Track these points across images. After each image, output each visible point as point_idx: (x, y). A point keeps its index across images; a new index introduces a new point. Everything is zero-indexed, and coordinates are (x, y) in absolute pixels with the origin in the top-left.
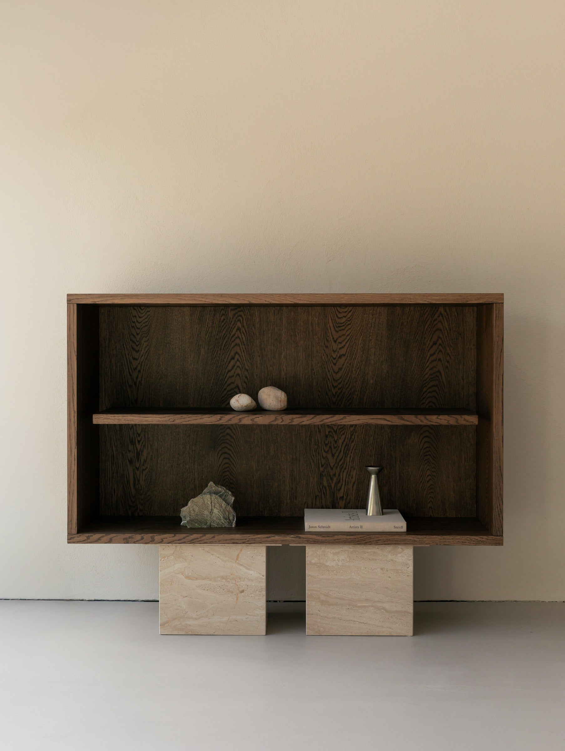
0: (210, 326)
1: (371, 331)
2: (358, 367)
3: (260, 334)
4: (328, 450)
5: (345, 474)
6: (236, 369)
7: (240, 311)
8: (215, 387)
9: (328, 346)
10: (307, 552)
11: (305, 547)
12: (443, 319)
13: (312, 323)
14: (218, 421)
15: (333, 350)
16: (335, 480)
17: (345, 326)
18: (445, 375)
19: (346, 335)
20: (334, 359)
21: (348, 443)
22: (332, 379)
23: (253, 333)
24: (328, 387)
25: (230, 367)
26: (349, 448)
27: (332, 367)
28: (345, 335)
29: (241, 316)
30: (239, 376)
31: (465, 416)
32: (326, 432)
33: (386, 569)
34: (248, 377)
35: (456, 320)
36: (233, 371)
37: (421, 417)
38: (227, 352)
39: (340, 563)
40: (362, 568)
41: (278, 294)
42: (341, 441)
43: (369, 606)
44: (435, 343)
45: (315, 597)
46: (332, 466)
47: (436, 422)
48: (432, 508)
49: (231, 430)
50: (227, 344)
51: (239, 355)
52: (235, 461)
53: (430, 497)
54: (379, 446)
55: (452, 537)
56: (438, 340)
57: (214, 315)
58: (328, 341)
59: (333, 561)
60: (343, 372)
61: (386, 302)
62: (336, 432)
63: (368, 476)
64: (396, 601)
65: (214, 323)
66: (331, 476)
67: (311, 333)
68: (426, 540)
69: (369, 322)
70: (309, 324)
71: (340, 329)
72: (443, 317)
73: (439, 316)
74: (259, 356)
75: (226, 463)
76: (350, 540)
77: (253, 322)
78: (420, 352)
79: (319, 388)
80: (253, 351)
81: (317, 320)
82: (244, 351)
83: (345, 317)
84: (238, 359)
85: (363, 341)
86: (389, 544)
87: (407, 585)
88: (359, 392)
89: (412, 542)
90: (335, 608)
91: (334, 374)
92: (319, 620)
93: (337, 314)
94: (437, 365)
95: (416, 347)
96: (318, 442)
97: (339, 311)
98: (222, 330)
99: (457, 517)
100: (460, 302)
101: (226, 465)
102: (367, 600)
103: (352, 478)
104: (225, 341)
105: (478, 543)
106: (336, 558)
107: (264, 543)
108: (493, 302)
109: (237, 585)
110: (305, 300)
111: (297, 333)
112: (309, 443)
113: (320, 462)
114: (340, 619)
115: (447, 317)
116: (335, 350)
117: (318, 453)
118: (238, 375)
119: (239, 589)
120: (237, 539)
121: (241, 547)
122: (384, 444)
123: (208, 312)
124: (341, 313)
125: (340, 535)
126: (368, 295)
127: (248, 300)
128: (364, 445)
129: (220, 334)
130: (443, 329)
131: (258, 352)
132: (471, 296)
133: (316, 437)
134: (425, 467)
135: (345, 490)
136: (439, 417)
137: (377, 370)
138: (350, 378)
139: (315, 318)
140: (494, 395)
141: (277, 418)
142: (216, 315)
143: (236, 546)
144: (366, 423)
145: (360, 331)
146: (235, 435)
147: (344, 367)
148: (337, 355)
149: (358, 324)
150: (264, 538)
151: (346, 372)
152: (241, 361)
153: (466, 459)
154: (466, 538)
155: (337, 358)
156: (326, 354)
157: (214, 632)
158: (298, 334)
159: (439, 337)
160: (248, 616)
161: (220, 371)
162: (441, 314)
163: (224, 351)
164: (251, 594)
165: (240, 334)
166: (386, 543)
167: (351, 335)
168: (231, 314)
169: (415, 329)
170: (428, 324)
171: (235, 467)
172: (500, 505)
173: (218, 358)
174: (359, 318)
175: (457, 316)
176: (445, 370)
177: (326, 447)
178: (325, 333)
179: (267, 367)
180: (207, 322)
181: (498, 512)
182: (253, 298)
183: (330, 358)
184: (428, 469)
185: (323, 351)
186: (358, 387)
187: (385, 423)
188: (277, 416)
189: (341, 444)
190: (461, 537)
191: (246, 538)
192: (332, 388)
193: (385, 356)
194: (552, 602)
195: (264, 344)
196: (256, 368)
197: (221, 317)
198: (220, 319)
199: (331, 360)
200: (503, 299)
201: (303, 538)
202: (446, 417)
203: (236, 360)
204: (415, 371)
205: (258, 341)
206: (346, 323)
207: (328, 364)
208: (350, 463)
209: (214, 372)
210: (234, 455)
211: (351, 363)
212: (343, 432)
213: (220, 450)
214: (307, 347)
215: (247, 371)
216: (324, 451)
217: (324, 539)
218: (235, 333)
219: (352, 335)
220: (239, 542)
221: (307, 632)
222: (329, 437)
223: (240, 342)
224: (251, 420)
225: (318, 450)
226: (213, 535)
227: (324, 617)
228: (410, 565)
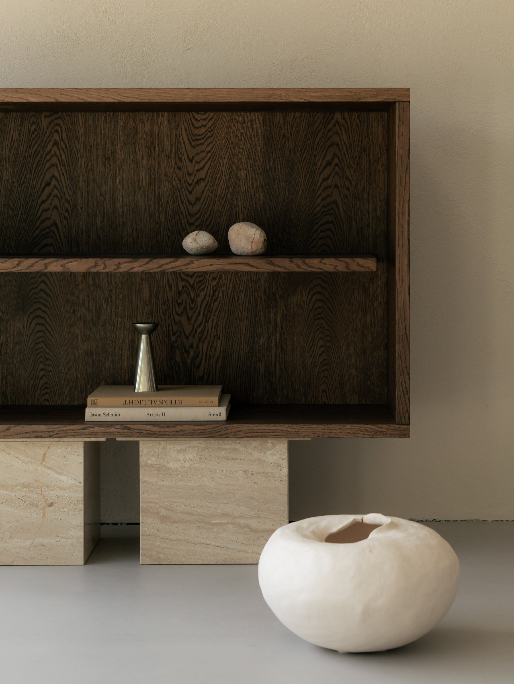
0: (16, 140)
1: (241, 146)
2: (223, 195)
3: (86, 150)
4: (182, 312)
5: (205, 345)
6: (53, 200)
7: (58, 118)
8: (24, 224)
9: (181, 167)
10: (141, 449)
11: (138, 442)
12: (341, 129)
13: (158, 135)
14: (15, 267)
15: (188, 173)
16: (192, 353)
17: (205, 139)
18: (343, 207)
19: (206, 151)
20: (190, 185)
21: (209, 302)
22: (187, 213)
23: (77, 149)
24: (181, 224)
25: (44, 197)
26: (211, 309)
27: (186, 196)
28: (204, 151)
29: (59, 125)
30: (57, 209)
31: (359, 259)
32: (179, 286)
33: (250, 472)
34: (70, 211)
35: (358, 130)
36: (48, 203)
37: (298, 261)
38: (39, 175)
39: (187, 465)
40: (218, 471)
41: (95, 89)
42: (199, 300)
43: (228, 523)
44: (329, 163)
45: (152, 511)
46: (187, 333)
47: (318, 268)
48: (325, 391)
49: (46, 284)
50: (40, 165)
51: (56, 179)
52: (52, 328)
53: (324, 376)
54: (253, 306)
55: (340, 427)
56: (333, 159)
57: (22, 123)
58: (181, 159)
59: (178, 461)
60: (203, 203)
61: (247, 101)
62: (192, 287)
63: (237, 348)
64: (264, 516)
65: (22, 135)
66: (187, 348)
67: (157, 149)
68: (303, 430)
69: (239, 133)
70: (154, 136)
71: (197, 143)
72: (340, 126)
73: (334, 126)
74: (85, 181)
75: (39, 331)
76: (199, 431)
77: (76, 134)
78: (308, 175)
79: (169, 225)
80: (76, 174)
81: (165, 130)
82: (63, 174)
83: (204, 126)
84: (55, 185)
85: (230, 161)
86: (252, 437)
87: (279, 494)
88: (225, 231)
89: (285, 434)
90: (181, 526)
91: (190, 207)
92: (159, 543)
93: (194, 122)
94: (332, 193)
95: (304, 168)
96: (168, 300)
97: (196, 117)
98: (32, 145)
99: (361, 403)
100: (350, 100)
101: (40, 334)
102: (224, 515)
103: (215, 350)
104: (37, 160)
105: (374, 434)
106: (181, 457)
107: (78, 436)
108: (395, 100)
109: (44, 496)
110: (133, 98)
111: (137, 149)
112: (156, 302)
113: (171, 328)
114: (187, 542)
115: (346, 126)
116: (190, 173)
117: (168, 316)
118: (56, 207)
119: (46, 502)
120: (42, 432)
121: (47, 443)
122: (260, 304)
123: (13, 119)
124: (200, 121)
125: (184, 426)
126: (222, 90)
127: (54, 97)
128: (232, 304)
129: (30, 151)
130: (340, 144)
131: (83, 176)
132: (364, 91)
133: (166, 294)
134: (317, 334)
135: (206, 368)
136: (322, 261)
137: (249, 200)
138: (212, 212)
139: (162, 128)
140: (397, 229)
141: (98, 262)
142: (24, 124)
143: (42, 441)
144: (222, 270)
145: (226, 146)
146: (52, 291)
147: (204, 196)
148: (193, 180)
149: (223, 136)
150: (79, 430)
151: (206, 203)
152: (59, 188)
153: (373, 324)
154: (358, 427)
155: (194, 184)
156: (179, 179)
157: (12, 562)
158: (139, 151)
159: (335, 155)
160: (58, 539)
161: (31, 203)
162: (337, 122)
163: (35, 174)
164: (63, 508)
165: (58, 151)
166: (249, 435)
167: (213, 152)
168: (45, 122)
169: (301, 143)
170: (319, 136)
171: (52, 336)
172: (405, 382)
173: (27, 184)
174: (224, 128)
175: (359, 125)
176: (343, 200)
177: (179, 308)
178: (176, 148)
179: (96, 195)
180: (11, 133)
181: (403, 391)
182: (61, 94)
183: (184, 183)
184: (321, 338)
185: (174, 173)
186: (222, 224)
187: (248, 269)
188: (98, 261)
189: (199, 304)
190: (352, 426)
191: (53, 430)
192: (187, 226)
193: (260, 180)
194: (497, 521)
195: (92, 164)
196: (80, 198)
197: (31, 126)
198: (30, 130)
199: (185, 186)
200: (409, 96)
201: (134, 429)
202: (332, 261)
203: (53, 187)
204: (303, 202)
205: (83, 159)
206: (206, 135)
207: (181, 193)
208: (213, 330)
209: (22, 203)
210: (51, 320)
211: (213, 190)
212: (203, 286)
213: (32, 313)
214: (152, 168)
215: (68, 202)
216: (177, 313)
217: (162, 430)
218: (51, 149)
219: (215, 152)
220: (44, 435)
221: (142, 560)
222: (182, 294)
223: (58, 161)
224: (62, 266)
225: (167, 312)
226: (7, 426)
227: (165, 539)
228: (284, 467)
